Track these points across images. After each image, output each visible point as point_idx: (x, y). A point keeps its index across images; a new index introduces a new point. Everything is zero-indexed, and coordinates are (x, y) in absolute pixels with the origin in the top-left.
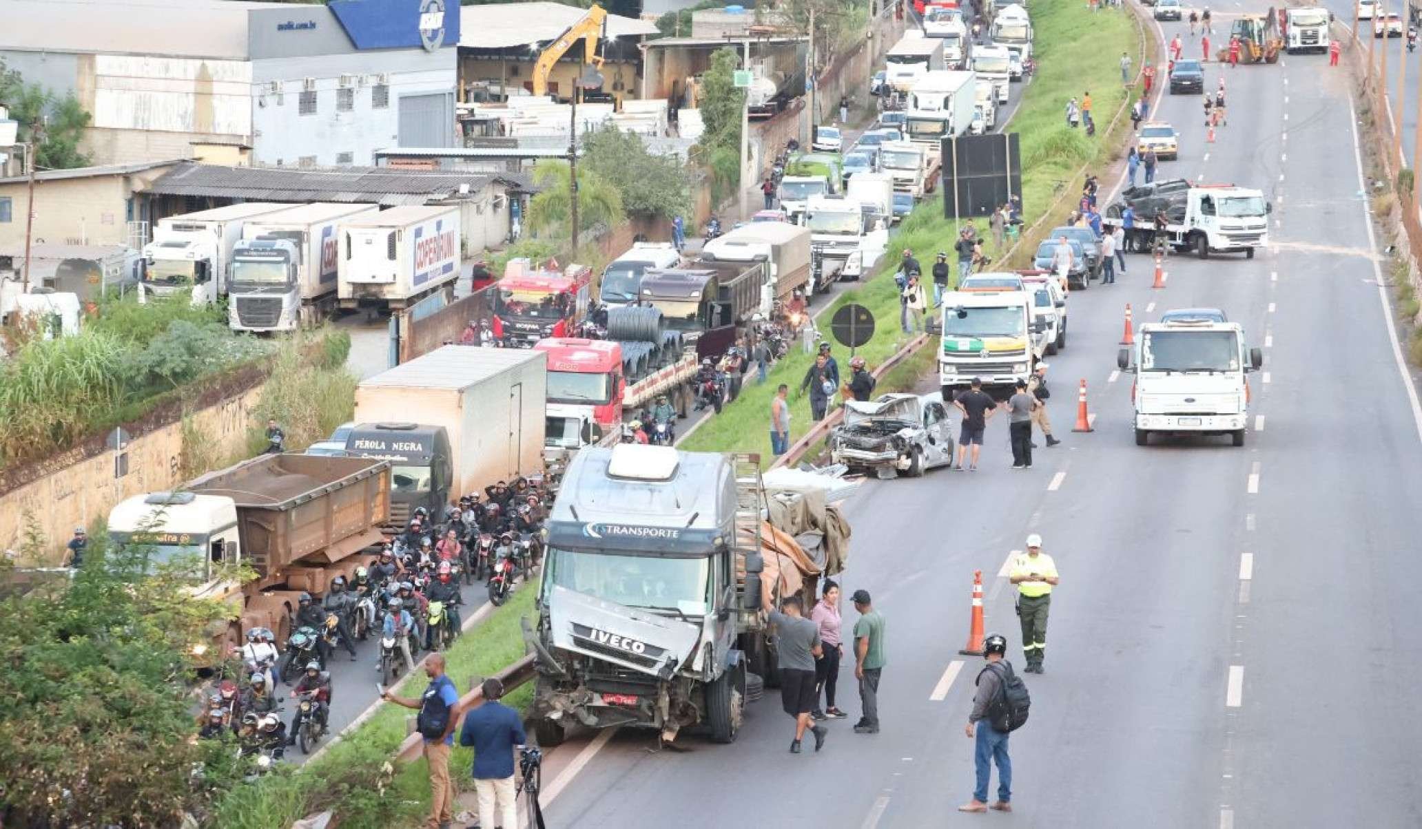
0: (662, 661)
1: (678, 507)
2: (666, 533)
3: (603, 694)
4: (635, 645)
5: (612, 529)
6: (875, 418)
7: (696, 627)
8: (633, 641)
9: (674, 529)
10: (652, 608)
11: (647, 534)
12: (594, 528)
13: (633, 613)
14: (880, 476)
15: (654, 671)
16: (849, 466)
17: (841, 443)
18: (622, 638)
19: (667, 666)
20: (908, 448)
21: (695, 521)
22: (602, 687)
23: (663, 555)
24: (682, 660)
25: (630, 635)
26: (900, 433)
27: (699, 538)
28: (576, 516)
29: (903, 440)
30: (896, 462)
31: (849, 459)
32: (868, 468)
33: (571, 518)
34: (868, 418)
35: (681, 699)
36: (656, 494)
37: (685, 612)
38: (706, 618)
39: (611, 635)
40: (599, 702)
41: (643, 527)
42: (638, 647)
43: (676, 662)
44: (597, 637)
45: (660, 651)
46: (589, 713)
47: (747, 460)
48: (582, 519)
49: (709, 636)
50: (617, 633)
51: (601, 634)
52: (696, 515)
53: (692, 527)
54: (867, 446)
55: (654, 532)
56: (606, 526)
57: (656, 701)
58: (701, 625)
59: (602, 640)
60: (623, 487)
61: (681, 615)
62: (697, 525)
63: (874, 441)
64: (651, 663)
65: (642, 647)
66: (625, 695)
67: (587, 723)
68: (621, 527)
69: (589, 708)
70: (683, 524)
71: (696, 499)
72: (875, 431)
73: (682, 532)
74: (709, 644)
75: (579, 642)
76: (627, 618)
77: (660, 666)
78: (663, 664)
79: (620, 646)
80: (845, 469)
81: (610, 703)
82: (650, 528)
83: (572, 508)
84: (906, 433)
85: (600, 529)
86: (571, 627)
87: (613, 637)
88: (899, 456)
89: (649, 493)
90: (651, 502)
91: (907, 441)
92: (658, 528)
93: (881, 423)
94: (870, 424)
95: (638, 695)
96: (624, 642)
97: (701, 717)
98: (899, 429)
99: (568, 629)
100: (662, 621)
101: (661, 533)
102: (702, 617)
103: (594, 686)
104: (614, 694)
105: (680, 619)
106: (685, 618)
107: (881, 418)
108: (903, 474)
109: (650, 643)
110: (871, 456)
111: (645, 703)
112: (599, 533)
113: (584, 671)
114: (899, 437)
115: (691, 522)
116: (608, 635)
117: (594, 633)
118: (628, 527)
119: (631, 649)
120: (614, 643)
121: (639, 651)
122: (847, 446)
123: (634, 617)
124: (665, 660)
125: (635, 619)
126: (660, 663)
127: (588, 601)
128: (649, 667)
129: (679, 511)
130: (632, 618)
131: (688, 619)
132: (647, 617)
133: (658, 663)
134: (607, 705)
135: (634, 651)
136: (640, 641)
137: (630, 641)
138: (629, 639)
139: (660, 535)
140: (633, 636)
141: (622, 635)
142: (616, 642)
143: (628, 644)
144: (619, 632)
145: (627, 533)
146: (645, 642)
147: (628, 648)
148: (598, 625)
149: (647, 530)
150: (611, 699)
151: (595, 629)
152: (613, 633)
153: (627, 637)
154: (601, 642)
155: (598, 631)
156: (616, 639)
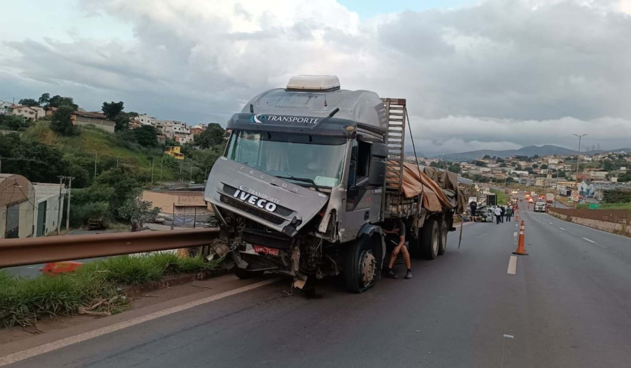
0: (289, 219)
1: (326, 105)
2: (310, 120)
3: (254, 245)
4: (268, 205)
5: (271, 118)
7: (325, 196)
8: (268, 202)
9: (316, 118)
10: (292, 178)
11: (295, 121)
12: (258, 118)
13: (274, 180)
15: (280, 228)
18: (259, 198)
19: (291, 225)
21: (336, 114)
22: (254, 240)
24: (305, 221)
25: (266, 197)
27: (336, 126)
28: (252, 110)
35: (313, 255)
36: (313, 99)
37: (317, 184)
38: (333, 189)
39: (251, 195)
40: (250, 250)
41: (294, 117)
42: (271, 207)
43: (300, 222)
44: (239, 196)
45: (288, 211)
46: (242, 259)
49: (335, 204)
50: (256, 194)
51: (243, 194)
52: (337, 110)
53: (332, 118)
55: (301, 120)
56: (268, 116)
57: (290, 254)
58: (328, 194)
59: (243, 198)
60: (291, 95)
61: (314, 186)
62: (336, 117)
64: (280, 221)
65: (274, 208)
66: (269, 247)
67: (240, 266)
68: (278, 116)
69: (242, 254)
70: (326, 116)
73: (322, 120)
74: (334, 211)
75: (223, 199)
76: (268, 184)
77: (286, 224)
78: (289, 223)
79: (256, 204)
81: (259, 253)
82: (299, 117)
83: (251, 106)
85: (263, 118)
86: (222, 186)
87: (252, 198)
89: (308, 98)
90: (307, 103)
92: (306, 118)
95: (279, 248)
96: (260, 202)
99: (219, 188)
100: (297, 189)
102: (330, 188)
103: (247, 238)
104: (262, 246)
105: (313, 189)
106: (317, 188)
108: (482, 221)
109: (281, 205)
111: (283, 255)
112: (261, 120)
115: (333, 115)
116: (248, 195)
117: (237, 193)
118: (283, 117)
119: (264, 207)
120: (251, 201)
121: (270, 209)
123: (274, 183)
124: (291, 220)
125: (275, 185)
126: (288, 221)
127: (241, 169)
128: (277, 224)
129: (325, 108)
130: (272, 184)
131: (321, 190)
132: (284, 185)
133: (285, 221)
134: (257, 254)
135: (266, 209)
136: (274, 202)
137: (265, 201)
138: (265, 200)
139: (304, 122)
140: (269, 198)
141: (260, 196)
142: (253, 201)
143: (262, 203)
144: (258, 194)
145: (281, 120)
146: (277, 203)
147: (262, 207)
148: (242, 187)
149: (296, 119)
150: (261, 250)
151: (239, 190)
152: (253, 194)
153: (264, 198)
154: (240, 200)
155: (241, 191)
156: (254, 199)
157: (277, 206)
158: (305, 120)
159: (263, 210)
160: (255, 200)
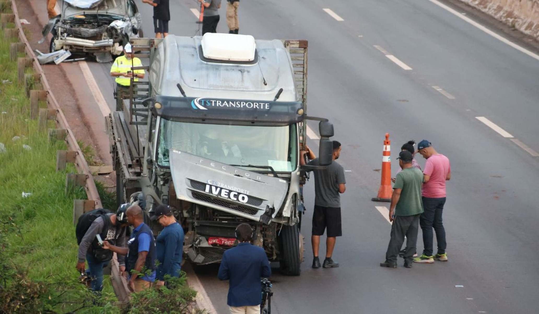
0: (262, 209)
1: (266, 84)
2: (260, 106)
3: (208, 237)
4: (240, 197)
5: (215, 103)
6: (87, 12)
7: (285, 181)
8: (239, 194)
9: (265, 102)
10: (249, 166)
11: (245, 107)
12: (200, 102)
13: (236, 171)
14: (98, 60)
15: (256, 218)
16: (71, 52)
17: (62, 33)
18: (231, 191)
19: (266, 213)
20: (120, 38)
21: (281, 95)
22: (207, 232)
23: (253, 123)
24: (277, 209)
25: (236, 189)
26: (113, 24)
27: (284, 109)
28: (183, 93)
29: (116, 30)
30: (111, 49)
31: (71, 47)
32: (87, 54)
33: (177, 94)
34: (82, 12)
36: (246, 73)
37: (276, 169)
38: (292, 173)
39: (221, 189)
40: (205, 244)
41: (240, 101)
42: (243, 198)
43: (273, 210)
44: (211, 191)
45: (260, 201)
46: (197, 253)
47: (298, 46)
48: (188, 95)
49: (295, 188)
50: (225, 187)
51: (214, 188)
52: (281, 91)
53: (278, 100)
54: (86, 35)
55: (249, 105)
56: (210, 100)
58: (288, 180)
59: (215, 193)
60: (217, 68)
61: (273, 172)
62: (282, 99)
63: (91, 31)
64: (254, 211)
65: (246, 199)
66: (225, 237)
68: (223, 101)
69: (197, 249)
70: (271, 98)
71: (278, 78)
72: (89, 23)
73: (271, 104)
74: (295, 196)
75: (196, 195)
76: (232, 175)
77: (261, 213)
78: (264, 212)
79: (229, 197)
80: (68, 54)
81: (212, 244)
82: (246, 101)
83: (179, 86)
84: (118, 24)
85: (205, 103)
86: (189, 182)
87: (223, 191)
88: (114, 43)
89: (240, 72)
90: (243, 80)
91: (119, 31)
92: (253, 102)
93: (95, 16)
94: (83, 17)
96: (232, 195)
97: (277, 254)
98: (110, 22)
99: (187, 185)
100: (259, 177)
101: (256, 106)
102: (290, 173)
103: (201, 231)
104: (217, 237)
105: (272, 175)
106: (276, 174)
107: (94, 12)
109: (252, 195)
110: (90, 43)
112: (205, 106)
113: (193, 219)
114: (113, 28)
115: (277, 97)
116: (219, 189)
117: (208, 188)
118: (228, 101)
120: (224, 195)
121: (243, 201)
122: (68, 35)
123: (237, 174)
124: (265, 209)
125: (239, 176)
126: (261, 211)
127: (201, 162)
128: (253, 214)
129: (266, 88)
130: (236, 175)
131: (279, 175)
132: (247, 174)
133: (259, 211)
134: (211, 246)
135: (239, 201)
136: (245, 193)
137: (236, 194)
138: (236, 192)
139: (255, 107)
140: (239, 190)
141: (230, 189)
142: (225, 195)
143: (235, 195)
144: (227, 187)
145: (228, 106)
146: (248, 194)
147: (235, 199)
148: (210, 182)
149: (243, 104)
150: (214, 241)
151: (209, 184)
152: (223, 187)
153: (234, 190)
154: (213, 195)
155: (211, 186)
156: (226, 192)
157: (249, 196)
158: (255, 105)
159: (237, 202)
160: (227, 194)
